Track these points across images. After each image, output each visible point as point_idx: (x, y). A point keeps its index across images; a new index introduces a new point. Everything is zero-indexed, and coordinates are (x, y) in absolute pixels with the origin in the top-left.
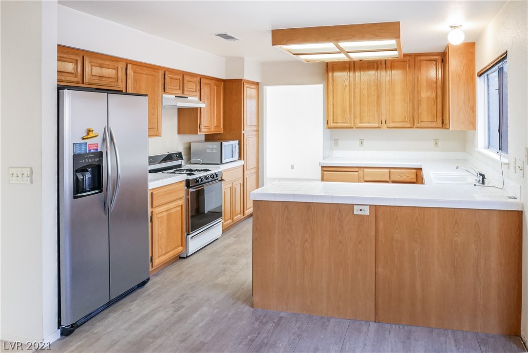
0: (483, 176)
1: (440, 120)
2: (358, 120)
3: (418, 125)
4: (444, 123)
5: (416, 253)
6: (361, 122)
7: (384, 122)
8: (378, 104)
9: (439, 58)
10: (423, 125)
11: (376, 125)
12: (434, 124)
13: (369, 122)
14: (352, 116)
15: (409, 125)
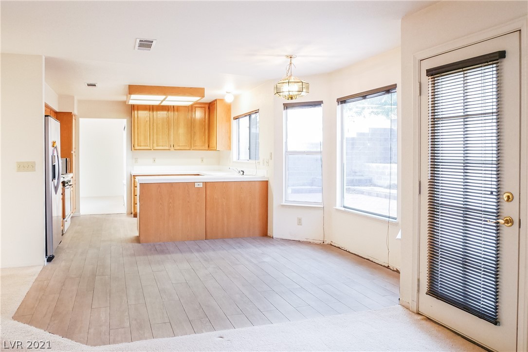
0: (243, 171)
1: (207, 145)
2: (155, 145)
3: (194, 148)
4: (210, 146)
5: (224, 204)
6: (157, 146)
7: (172, 146)
8: (168, 134)
9: (207, 106)
10: (197, 148)
11: (167, 148)
12: (203, 148)
13: (162, 146)
14: (152, 142)
15: (188, 148)
